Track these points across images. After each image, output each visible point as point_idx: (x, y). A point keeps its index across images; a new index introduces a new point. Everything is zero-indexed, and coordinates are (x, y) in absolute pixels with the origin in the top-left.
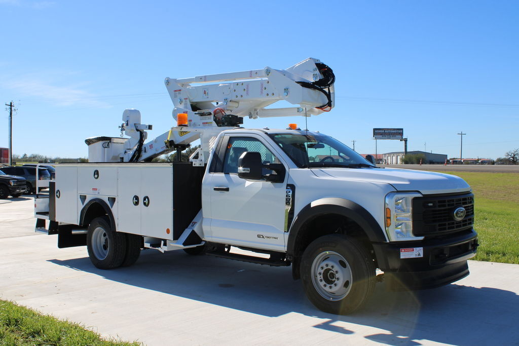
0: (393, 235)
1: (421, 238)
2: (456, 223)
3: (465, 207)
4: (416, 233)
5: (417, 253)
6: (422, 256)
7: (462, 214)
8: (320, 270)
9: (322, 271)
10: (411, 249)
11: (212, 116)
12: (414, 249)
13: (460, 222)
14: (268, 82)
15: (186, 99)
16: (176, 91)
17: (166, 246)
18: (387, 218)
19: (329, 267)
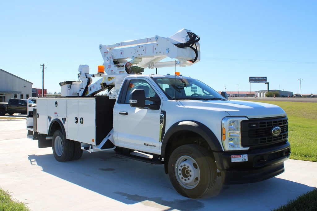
0: (227, 146)
1: (247, 148)
2: (274, 138)
3: (280, 127)
4: (243, 145)
5: (244, 158)
6: (247, 160)
7: (278, 131)
8: (180, 168)
9: (181, 168)
10: (239, 156)
11: (124, 67)
12: (241, 155)
13: (277, 137)
14: (157, 45)
15: (110, 57)
16: (105, 52)
17: (92, 149)
18: (223, 134)
19: (186, 167)
